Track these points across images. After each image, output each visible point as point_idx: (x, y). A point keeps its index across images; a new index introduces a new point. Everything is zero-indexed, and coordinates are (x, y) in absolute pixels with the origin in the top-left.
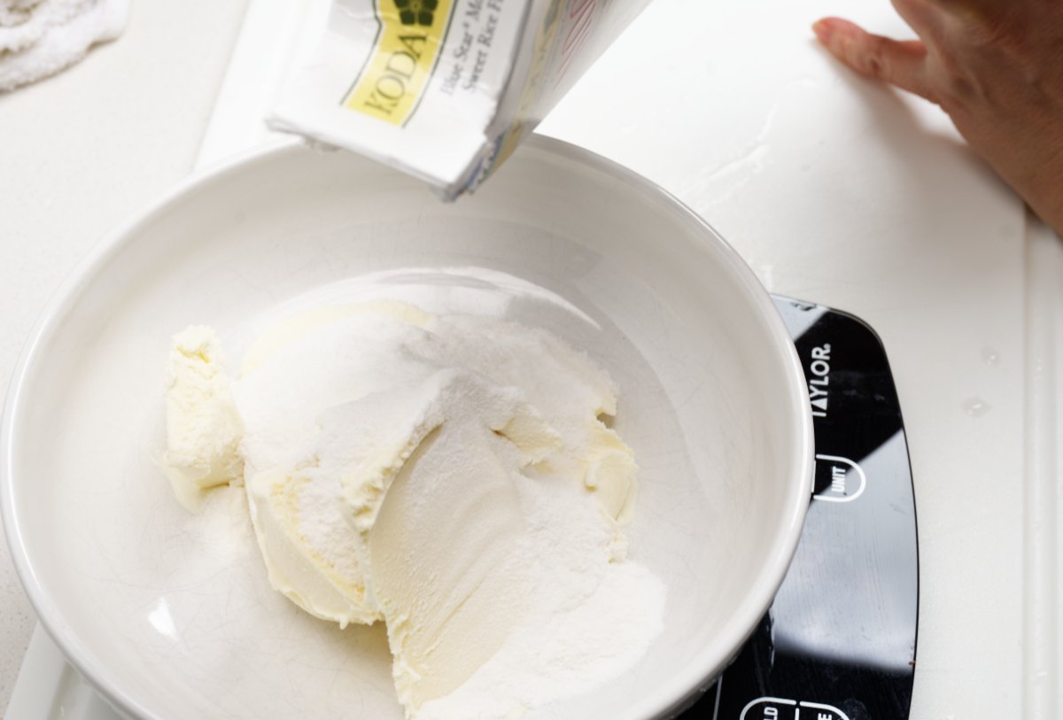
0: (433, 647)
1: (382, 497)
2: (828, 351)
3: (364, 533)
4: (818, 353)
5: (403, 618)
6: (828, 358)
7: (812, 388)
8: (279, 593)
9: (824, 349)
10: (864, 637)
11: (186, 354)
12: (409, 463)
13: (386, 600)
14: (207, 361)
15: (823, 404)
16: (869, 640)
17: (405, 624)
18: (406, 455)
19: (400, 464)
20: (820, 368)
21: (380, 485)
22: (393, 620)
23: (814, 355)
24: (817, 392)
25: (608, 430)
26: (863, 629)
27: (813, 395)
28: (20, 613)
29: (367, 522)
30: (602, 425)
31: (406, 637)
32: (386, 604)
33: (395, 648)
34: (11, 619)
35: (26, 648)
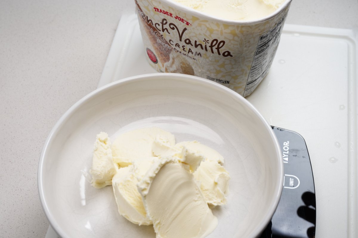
0: (168, 230)
1: (150, 186)
2: (288, 143)
3: (145, 197)
4: (285, 144)
5: (158, 222)
6: (288, 145)
7: (283, 154)
8: (122, 216)
9: (287, 142)
10: (299, 229)
11: (100, 141)
12: (157, 175)
13: (152, 216)
14: (106, 144)
15: (287, 159)
16: (301, 230)
17: (159, 223)
18: (157, 172)
19: (154, 175)
20: (286, 148)
21: (149, 182)
22: (155, 222)
23: (284, 144)
24: (285, 156)
25: (221, 166)
26: (299, 227)
27: (283, 157)
28: (44, 222)
29: (146, 192)
30: (219, 165)
31: (160, 227)
32: (153, 217)
33: (156, 231)
34: (42, 224)
35: (46, 233)
